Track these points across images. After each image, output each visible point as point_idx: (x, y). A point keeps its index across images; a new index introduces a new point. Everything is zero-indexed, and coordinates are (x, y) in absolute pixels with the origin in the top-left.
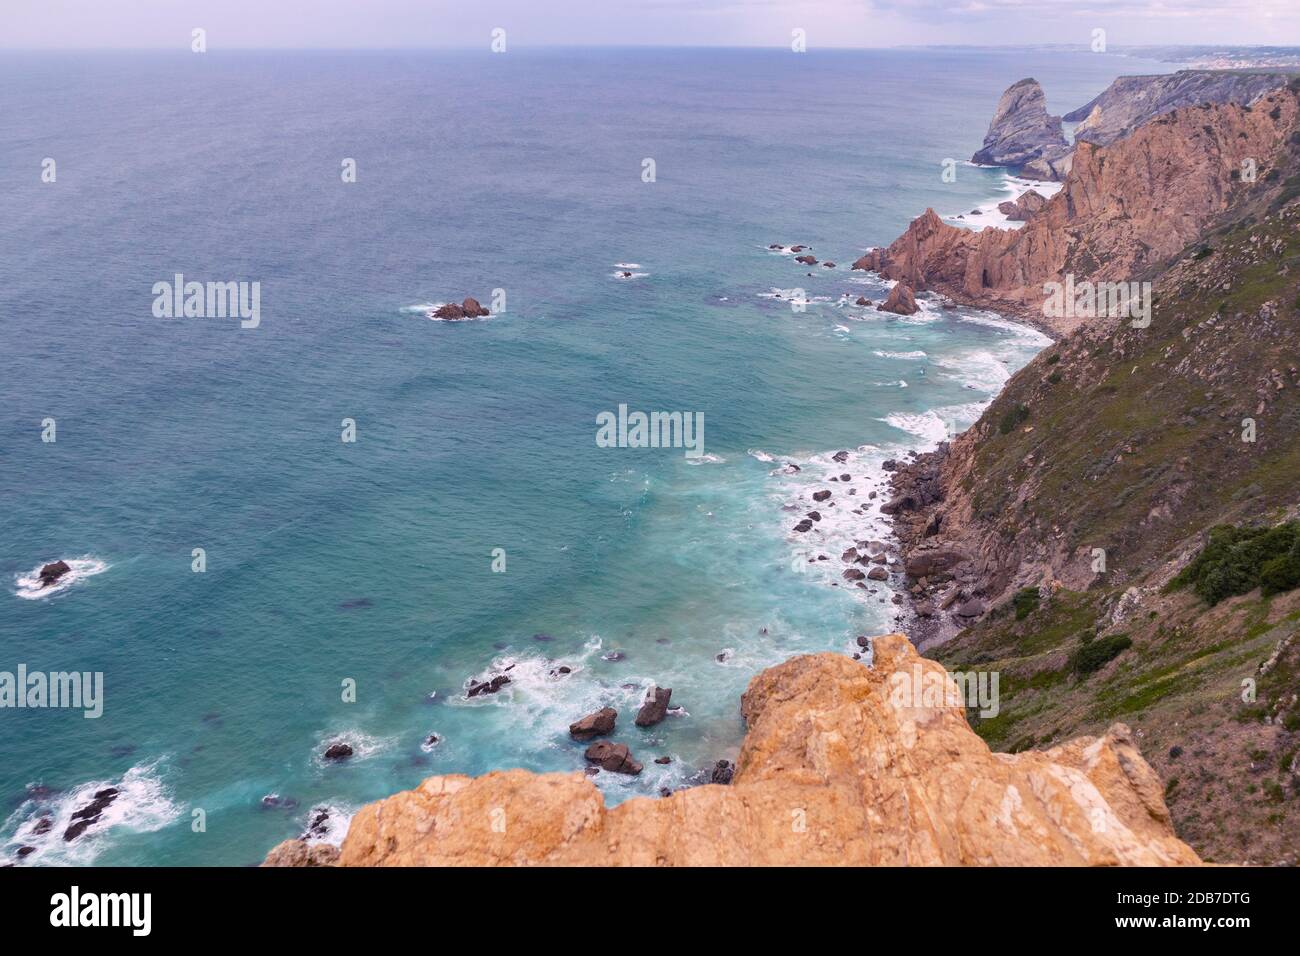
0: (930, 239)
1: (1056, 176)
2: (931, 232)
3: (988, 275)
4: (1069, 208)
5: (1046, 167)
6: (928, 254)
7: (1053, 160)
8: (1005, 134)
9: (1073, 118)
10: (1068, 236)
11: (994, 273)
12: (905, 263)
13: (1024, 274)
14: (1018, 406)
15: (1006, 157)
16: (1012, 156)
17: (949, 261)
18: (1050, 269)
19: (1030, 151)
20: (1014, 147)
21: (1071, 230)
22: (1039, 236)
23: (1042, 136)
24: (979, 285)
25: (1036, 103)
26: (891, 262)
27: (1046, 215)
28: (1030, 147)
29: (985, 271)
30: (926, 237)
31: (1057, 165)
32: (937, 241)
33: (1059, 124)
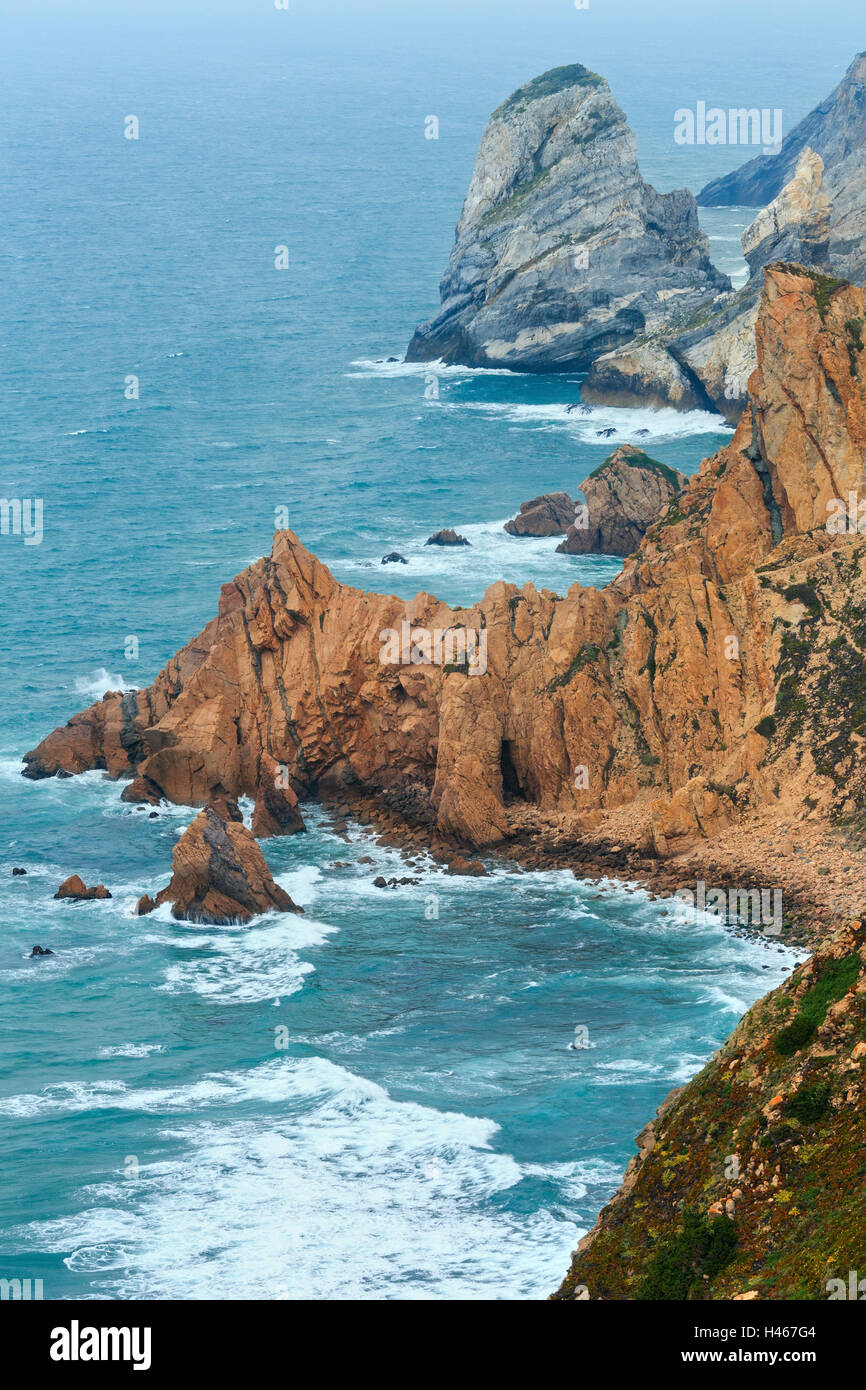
0: (297, 647)
1: (700, 394)
2: (297, 619)
3: (518, 755)
4: (768, 501)
5: (663, 368)
6: (293, 700)
7: (687, 343)
8: (512, 256)
9: (732, 191)
10: (776, 598)
11: (540, 746)
12: (218, 738)
13: (642, 744)
14: (694, 1220)
15: (523, 342)
16: (545, 336)
17: (376, 721)
18: (728, 717)
19: (604, 316)
20: (549, 306)
21: (781, 576)
22: (678, 606)
23: (635, 262)
24: (492, 798)
25: (602, 147)
26: (165, 738)
27: (693, 532)
28: (602, 299)
29: (506, 746)
30: (284, 638)
31: (700, 357)
32: (325, 652)
33: (689, 217)
